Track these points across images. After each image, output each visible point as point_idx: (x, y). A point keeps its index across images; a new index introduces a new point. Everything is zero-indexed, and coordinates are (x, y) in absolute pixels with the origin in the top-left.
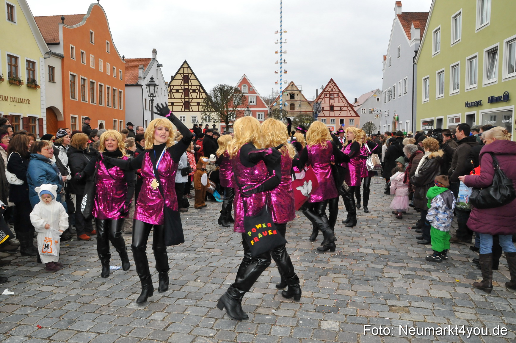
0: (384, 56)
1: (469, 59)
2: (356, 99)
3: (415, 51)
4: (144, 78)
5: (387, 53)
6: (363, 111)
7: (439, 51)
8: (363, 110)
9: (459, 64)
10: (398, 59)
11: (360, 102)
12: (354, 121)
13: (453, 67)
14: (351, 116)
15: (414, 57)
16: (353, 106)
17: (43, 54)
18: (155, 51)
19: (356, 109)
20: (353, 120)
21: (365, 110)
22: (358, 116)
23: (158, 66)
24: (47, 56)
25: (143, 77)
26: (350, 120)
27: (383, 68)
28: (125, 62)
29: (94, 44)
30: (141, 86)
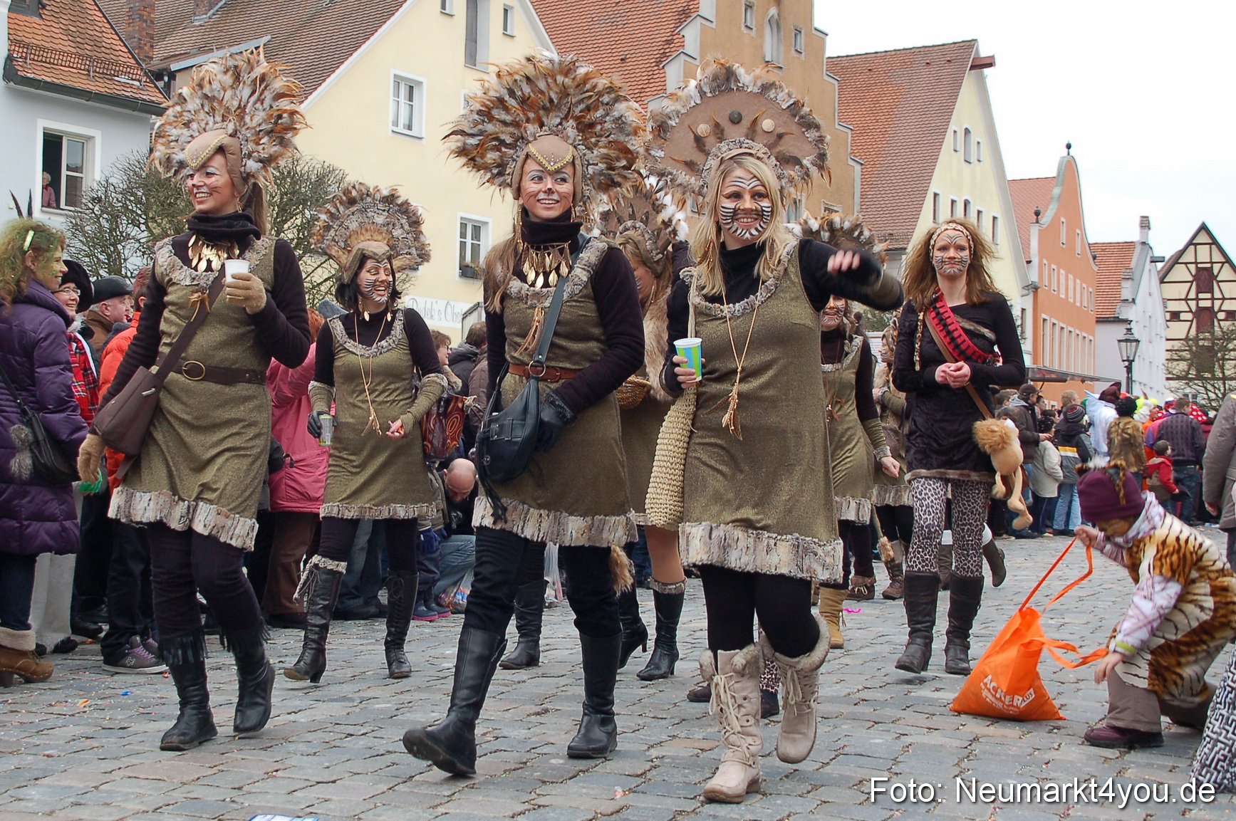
4: (1134, 300)
17: (1020, 288)
18: (1145, 224)
23: (1152, 262)
24: (1026, 292)
25: (1130, 300)
28: (1096, 269)
29: (1064, 246)
30: (1128, 322)
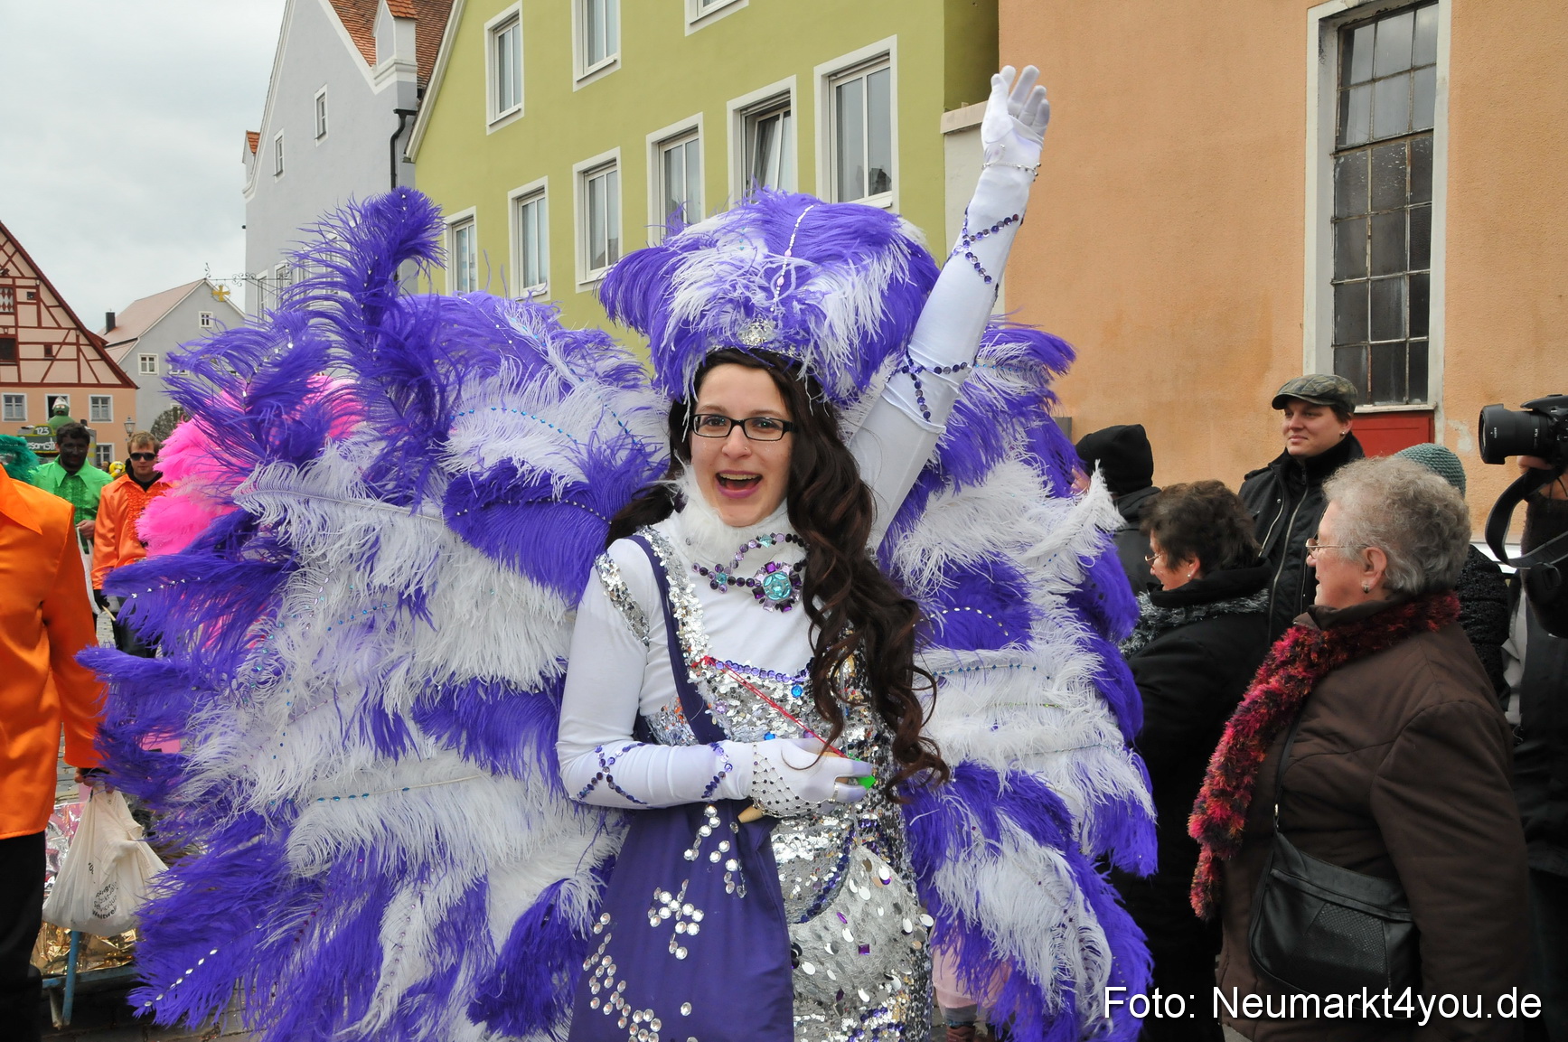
0: (248, 133)
1: (661, 143)
2: (110, 318)
3: (397, 111)
5: (264, 121)
6: (144, 368)
7: (521, 105)
8: (144, 359)
9: (615, 160)
10: (318, 143)
11: (128, 329)
12: (111, 402)
13: (586, 172)
14: (99, 385)
15: (395, 138)
16: (104, 343)
19: (113, 354)
20: (105, 401)
21: (151, 359)
22: (126, 383)
26: (95, 400)
27: (245, 185)
